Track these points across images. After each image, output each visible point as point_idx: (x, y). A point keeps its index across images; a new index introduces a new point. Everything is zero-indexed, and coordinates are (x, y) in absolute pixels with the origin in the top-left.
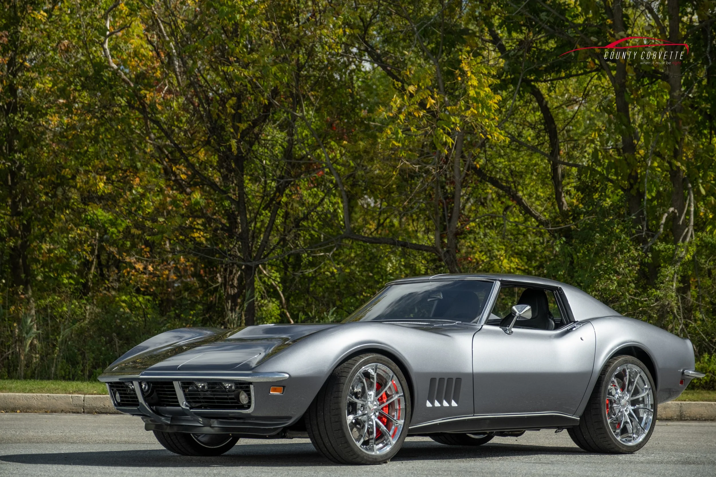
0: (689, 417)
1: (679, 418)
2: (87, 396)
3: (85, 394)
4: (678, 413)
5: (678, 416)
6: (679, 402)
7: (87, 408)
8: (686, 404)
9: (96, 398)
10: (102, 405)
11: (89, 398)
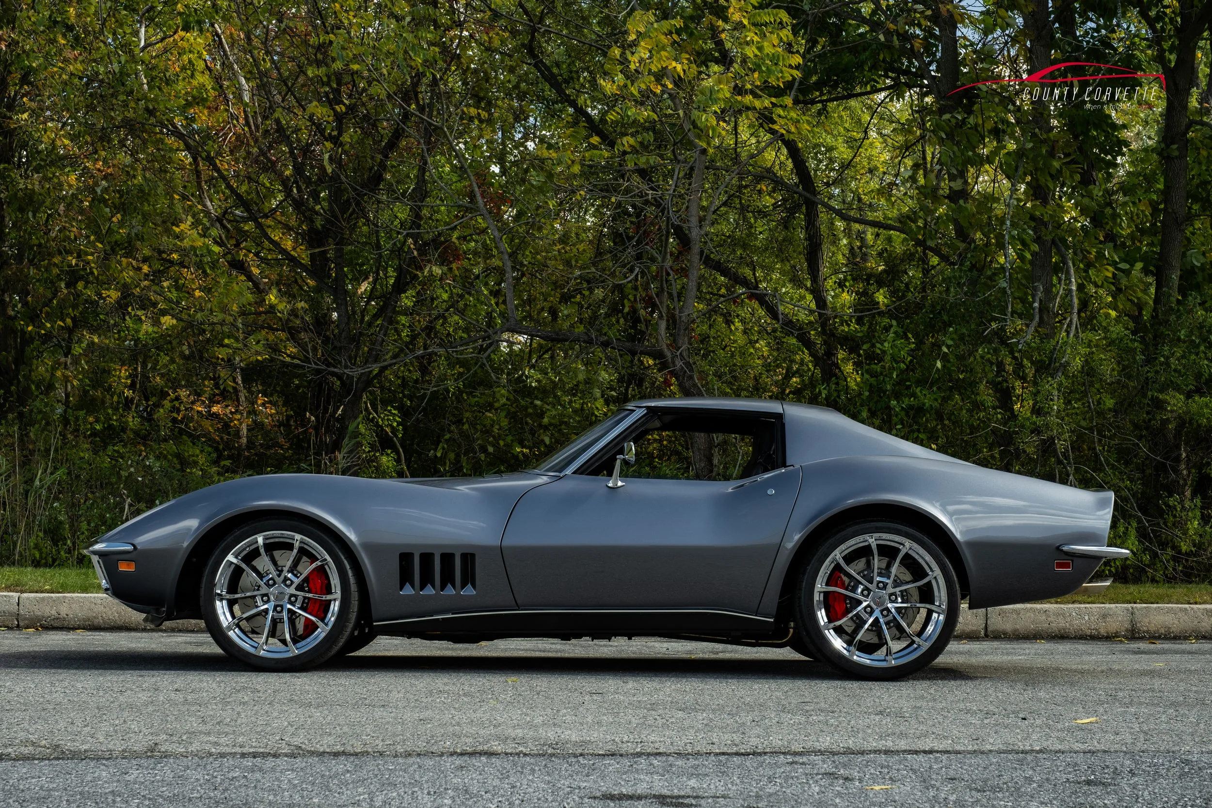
0: (1147, 632)
1: (1129, 635)
2: (25, 595)
3: (22, 592)
4: (1127, 625)
5: (1127, 630)
6: (1129, 605)
7: (25, 619)
8: (1141, 609)
9: (43, 599)
10: (54, 612)
11: (28, 599)
